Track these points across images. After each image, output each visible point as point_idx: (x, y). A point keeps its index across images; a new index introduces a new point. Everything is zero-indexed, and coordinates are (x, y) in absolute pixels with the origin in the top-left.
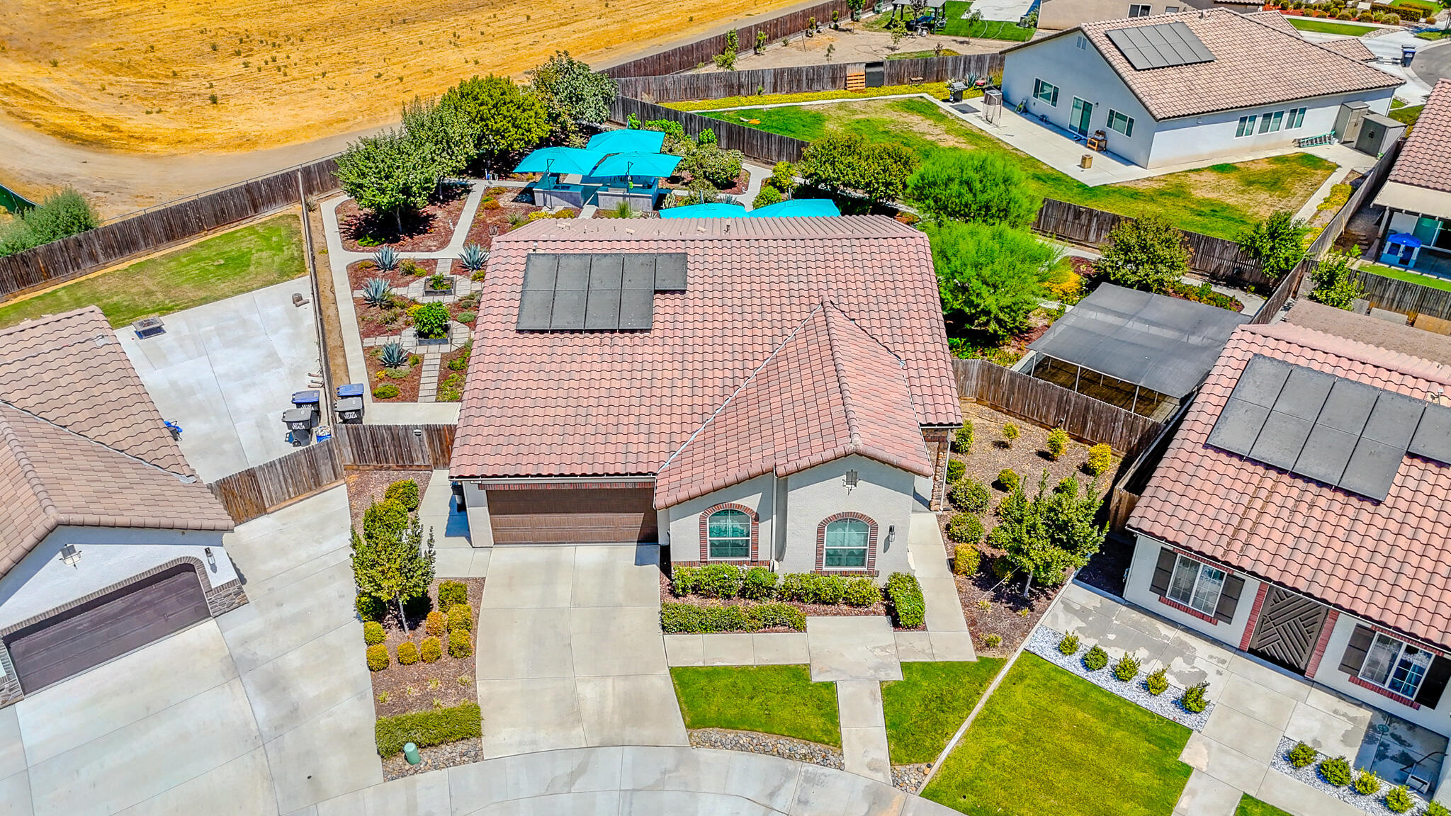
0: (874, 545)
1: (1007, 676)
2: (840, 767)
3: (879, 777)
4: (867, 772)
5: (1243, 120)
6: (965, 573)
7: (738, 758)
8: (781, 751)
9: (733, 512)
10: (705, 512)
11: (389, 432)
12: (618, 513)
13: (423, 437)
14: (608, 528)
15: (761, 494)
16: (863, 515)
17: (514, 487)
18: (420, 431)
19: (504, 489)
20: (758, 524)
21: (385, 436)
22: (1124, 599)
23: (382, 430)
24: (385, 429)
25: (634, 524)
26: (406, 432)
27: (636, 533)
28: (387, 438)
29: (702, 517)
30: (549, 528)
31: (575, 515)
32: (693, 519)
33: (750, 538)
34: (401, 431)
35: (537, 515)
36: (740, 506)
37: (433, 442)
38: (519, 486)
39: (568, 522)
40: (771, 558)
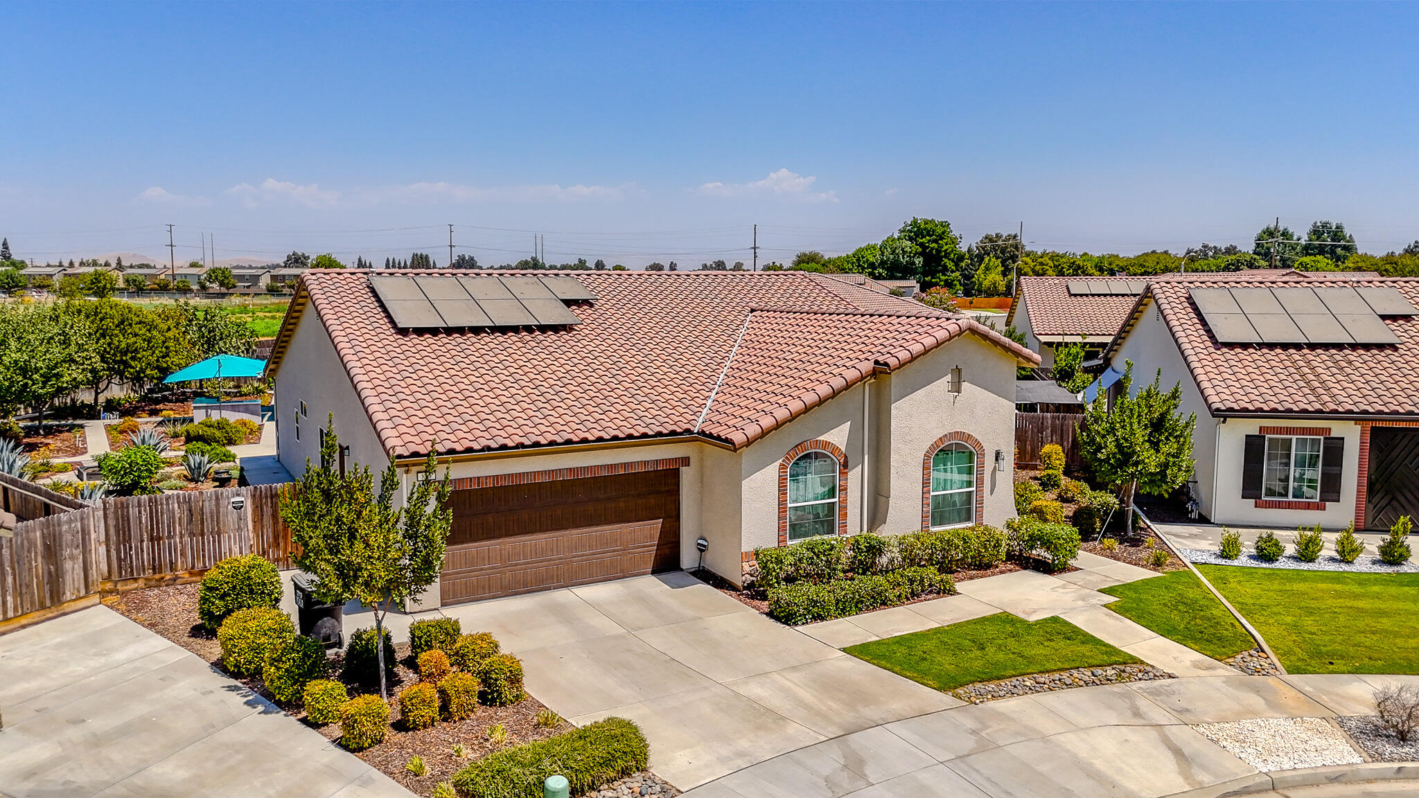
0: (980, 482)
9: (819, 456)
10: (787, 458)
11: (185, 507)
12: (628, 522)
13: (246, 510)
14: (614, 551)
15: (849, 423)
16: (969, 435)
17: (486, 483)
18: (243, 499)
19: (471, 486)
20: (847, 473)
21: (177, 516)
22: (1213, 523)
23: (173, 503)
24: (178, 503)
25: (649, 540)
26: (218, 505)
27: (651, 557)
28: (180, 519)
29: (782, 467)
30: (528, 563)
31: (567, 532)
32: (771, 473)
33: (836, 500)
34: (207, 504)
35: (512, 539)
36: (827, 444)
37: (262, 519)
38: (494, 480)
39: (557, 547)
40: (861, 530)
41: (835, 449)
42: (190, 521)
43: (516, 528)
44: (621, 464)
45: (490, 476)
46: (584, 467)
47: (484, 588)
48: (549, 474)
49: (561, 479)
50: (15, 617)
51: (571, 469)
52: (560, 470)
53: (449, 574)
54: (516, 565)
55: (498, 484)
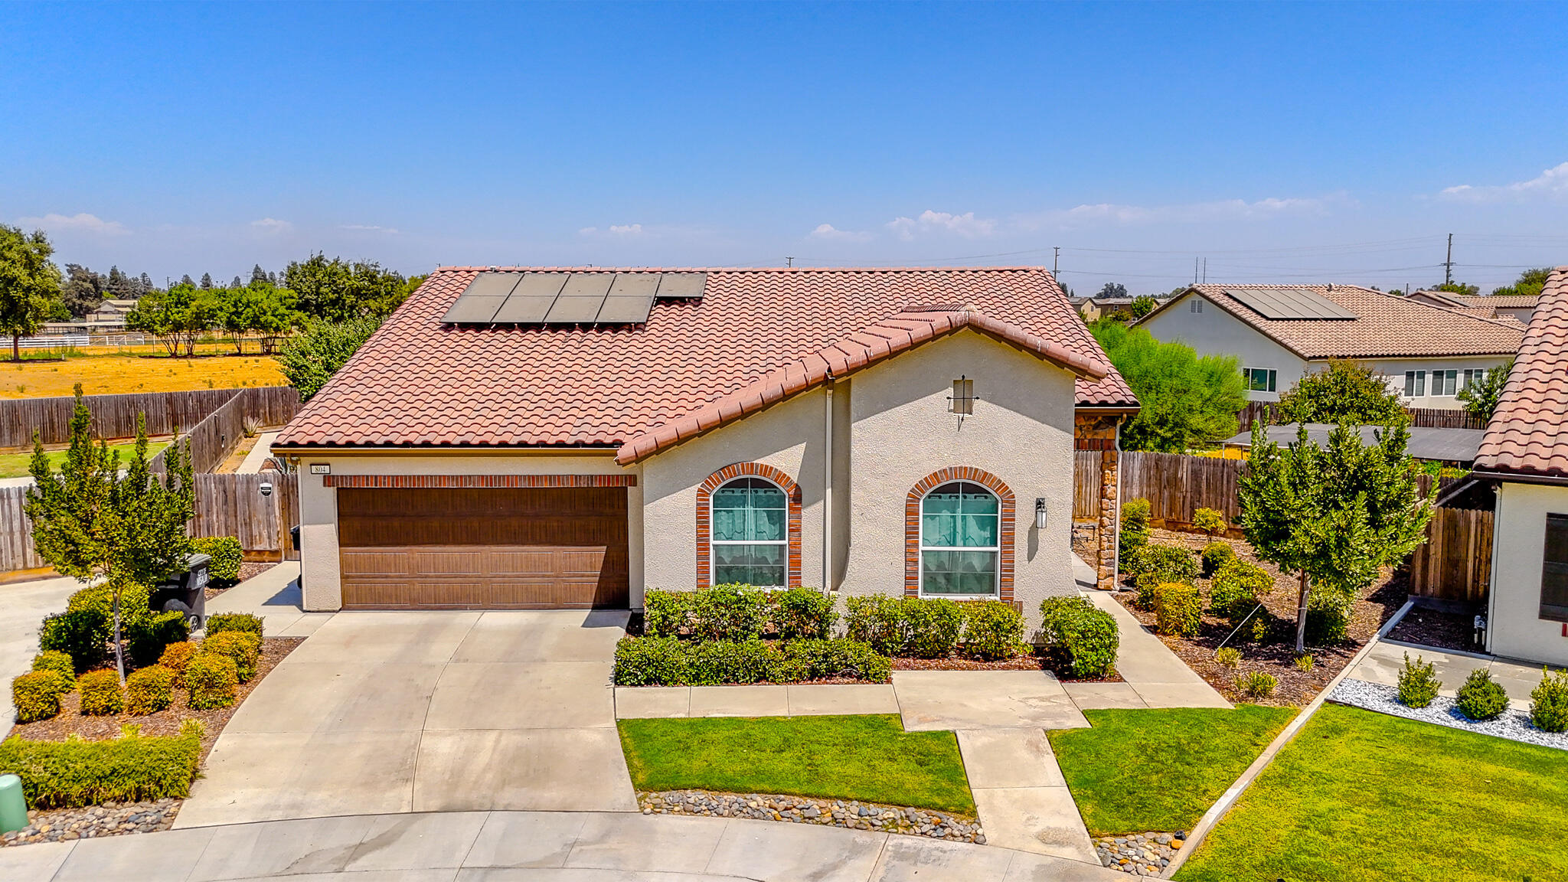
0: (1009, 542)
1: (1307, 727)
2: (977, 840)
3: (1069, 853)
4: (1039, 847)
5: (1410, 375)
6: (1178, 628)
7: (742, 828)
8: (839, 816)
9: (758, 484)
10: (707, 482)
11: (221, 488)
12: (563, 545)
13: (273, 496)
14: (543, 576)
15: (804, 444)
16: (986, 474)
17: (384, 483)
18: (270, 486)
19: (367, 485)
20: (800, 509)
21: (214, 496)
22: (1489, 654)
23: (210, 483)
24: (215, 483)
25: (589, 569)
26: (248, 488)
27: (591, 589)
28: (216, 499)
29: (702, 493)
30: (440, 577)
31: (487, 547)
32: (686, 499)
33: (786, 542)
34: (239, 486)
35: (421, 548)
36: (767, 470)
37: (289, 508)
38: (393, 481)
39: (474, 563)
40: (824, 586)
41: (781, 477)
42: (226, 502)
43: (425, 536)
44: (546, 476)
45: (389, 476)
46: (500, 476)
47: (390, 597)
48: (457, 479)
49: (471, 486)
50: (35, 568)
51: (483, 476)
52: (470, 476)
53: (353, 577)
54: (426, 577)
55: (397, 485)
